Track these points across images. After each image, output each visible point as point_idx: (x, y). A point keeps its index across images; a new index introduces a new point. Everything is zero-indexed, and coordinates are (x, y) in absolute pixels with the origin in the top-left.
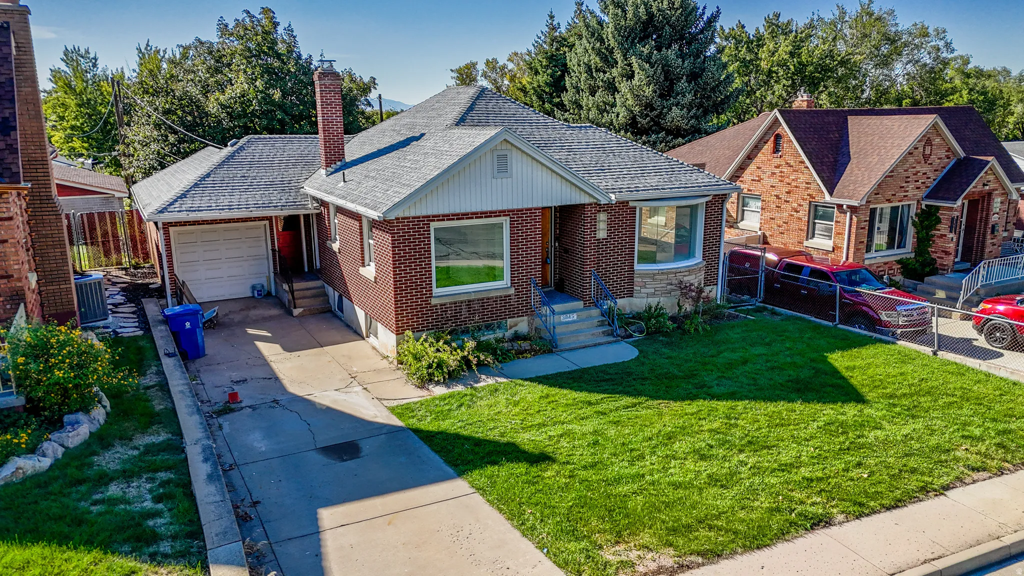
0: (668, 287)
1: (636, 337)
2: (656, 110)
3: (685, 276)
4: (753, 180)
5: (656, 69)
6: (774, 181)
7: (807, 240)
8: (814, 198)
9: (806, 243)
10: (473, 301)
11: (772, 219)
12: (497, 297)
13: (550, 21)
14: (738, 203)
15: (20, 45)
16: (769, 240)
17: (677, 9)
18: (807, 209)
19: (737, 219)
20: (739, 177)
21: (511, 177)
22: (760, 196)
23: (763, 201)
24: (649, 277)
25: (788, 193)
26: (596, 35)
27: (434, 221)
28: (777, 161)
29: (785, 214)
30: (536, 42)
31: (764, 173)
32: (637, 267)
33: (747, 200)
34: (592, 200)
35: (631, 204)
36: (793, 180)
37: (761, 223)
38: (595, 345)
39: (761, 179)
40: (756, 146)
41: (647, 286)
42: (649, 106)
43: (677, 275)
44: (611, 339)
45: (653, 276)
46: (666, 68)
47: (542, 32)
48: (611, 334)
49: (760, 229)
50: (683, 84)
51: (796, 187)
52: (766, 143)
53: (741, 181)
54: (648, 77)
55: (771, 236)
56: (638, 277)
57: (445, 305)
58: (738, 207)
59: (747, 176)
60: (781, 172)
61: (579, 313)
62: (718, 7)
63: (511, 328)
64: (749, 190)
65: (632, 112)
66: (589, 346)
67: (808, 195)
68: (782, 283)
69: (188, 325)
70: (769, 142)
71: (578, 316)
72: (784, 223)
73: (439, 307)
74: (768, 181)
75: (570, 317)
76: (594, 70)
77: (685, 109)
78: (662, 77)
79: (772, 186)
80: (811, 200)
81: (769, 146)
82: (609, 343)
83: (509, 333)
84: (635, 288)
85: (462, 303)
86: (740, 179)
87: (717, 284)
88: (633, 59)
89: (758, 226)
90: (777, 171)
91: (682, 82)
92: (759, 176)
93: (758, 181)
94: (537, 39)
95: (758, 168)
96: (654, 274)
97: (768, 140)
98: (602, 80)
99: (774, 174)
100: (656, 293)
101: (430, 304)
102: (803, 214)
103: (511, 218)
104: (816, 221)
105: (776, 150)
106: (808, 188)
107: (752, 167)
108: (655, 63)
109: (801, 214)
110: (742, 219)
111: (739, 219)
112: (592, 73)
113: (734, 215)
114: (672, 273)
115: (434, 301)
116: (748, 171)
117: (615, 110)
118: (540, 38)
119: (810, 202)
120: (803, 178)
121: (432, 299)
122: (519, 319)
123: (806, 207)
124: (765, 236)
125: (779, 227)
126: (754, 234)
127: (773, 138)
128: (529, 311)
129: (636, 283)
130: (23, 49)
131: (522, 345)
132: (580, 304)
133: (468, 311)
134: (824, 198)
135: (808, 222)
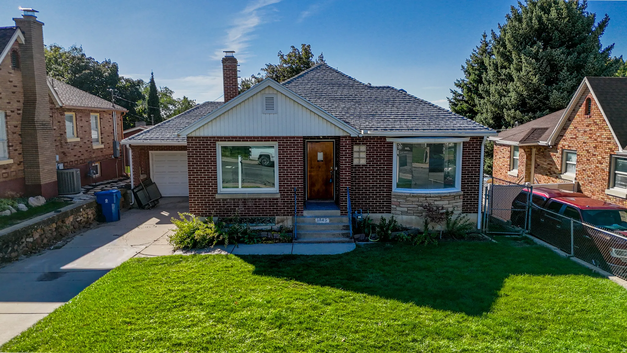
0: (419, 208)
1: (371, 241)
2: (543, 94)
3: (436, 201)
4: (572, 138)
5: (542, 63)
6: (585, 138)
7: (608, 188)
8: (613, 151)
9: (607, 192)
10: (248, 200)
11: (584, 170)
12: (266, 199)
13: (483, 39)
14: (562, 158)
15: (27, 39)
16: (582, 188)
17: (565, 18)
18: (608, 161)
19: (561, 171)
20: (562, 136)
21: (277, 113)
22: (576, 151)
23: (578, 155)
24: (404, 198)
25: (595, 147)
26: (501, 43)
27: (218, 141)
28: (587, 121)
29: (593, 166)
30: (473, 54)
31: (579, 131)
32: (395, 189)
33: (569, 155)
34: (345, 134)
35: (388, 140)
36: (599, 136)
37: (576, 174)
38: (330, 242)
39: (577, 137)
40: (574, 110)
41: (401, 205)
42: (537, 90)
43: (428, 199)
44: (347, 239)
45: (406, 197)
46: (552, 62)
47: (477, 47)
48: (347, 235)
49: (576, 179)
50: (564, 73)
51: (601, 142)
52: (580, 106)
53: (564, 139)
54: (534, 69)
55: (583, 185)
56: (394, 198)
57: (226, 200)
58: (562, 161)
59: (568, 135)
60: (591, 130)
61: (332, 218)
62: (606, 15)
63: (278, 223)
64: (569, 147)
65: (522, 95)
66: (324, 242)
67: (609, 149)
68: (546, 218)
69: (106, 201)
70: (583, 106)
71: (330, 220)
72: (592, 173)
73: (221, 201)
74: (582, 138)
75: (323, 220)
76: (499, 68)
77: (565, 92)
78: (548, 69)
79: (584, 143)
80: (611, 153)
81: (582, 109)
82: (343, 242)
83: (276, 227)
84: (392, 206)
85: (239, 200)
86: (564, 138)
87: (477, 213)
88: (523, 57)
89: (574, 176)
90: (588, 129)
91: (564, 71)
92: (575, 135)
93: (575, 138)
94: (473, 52)
95: (575, 128)
96: (406, 196)
97: (582, 104)
98: (504, 74)
99: (585, 132)
100: (409, 211)
101: (215, 198)
102: (605, 165)
103: (279, 143)
104: (616, 172)
105: (588, 112)
106: (609, 143)
107: (571, 127)
108: (542, 58)
109: (604, 165)
110: (566, 171)
111: (563, 170)
112: (498, 70)
113: (559, 167)
114: (423, 197)
115: (217, 197)
116: (568, 131)
117: (509, 95)
118: (475, 51)
119: (611, 155)
120: (605, 134)
121: (216, 195)
122: (285, 217)
123: (607, 159)
124: (578, 185)
125: (589, 177)
126: (571, 183)
127: (585, 102)
128: (293, 212)
129: (393, 202)
130: (28, 41)
131: (274, 235)
132: (338, 212)
133: (244, 207)
134: (618, 150)
135: (609, 172)
